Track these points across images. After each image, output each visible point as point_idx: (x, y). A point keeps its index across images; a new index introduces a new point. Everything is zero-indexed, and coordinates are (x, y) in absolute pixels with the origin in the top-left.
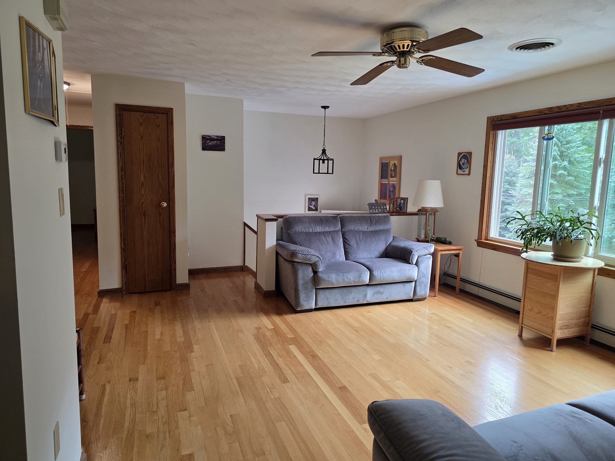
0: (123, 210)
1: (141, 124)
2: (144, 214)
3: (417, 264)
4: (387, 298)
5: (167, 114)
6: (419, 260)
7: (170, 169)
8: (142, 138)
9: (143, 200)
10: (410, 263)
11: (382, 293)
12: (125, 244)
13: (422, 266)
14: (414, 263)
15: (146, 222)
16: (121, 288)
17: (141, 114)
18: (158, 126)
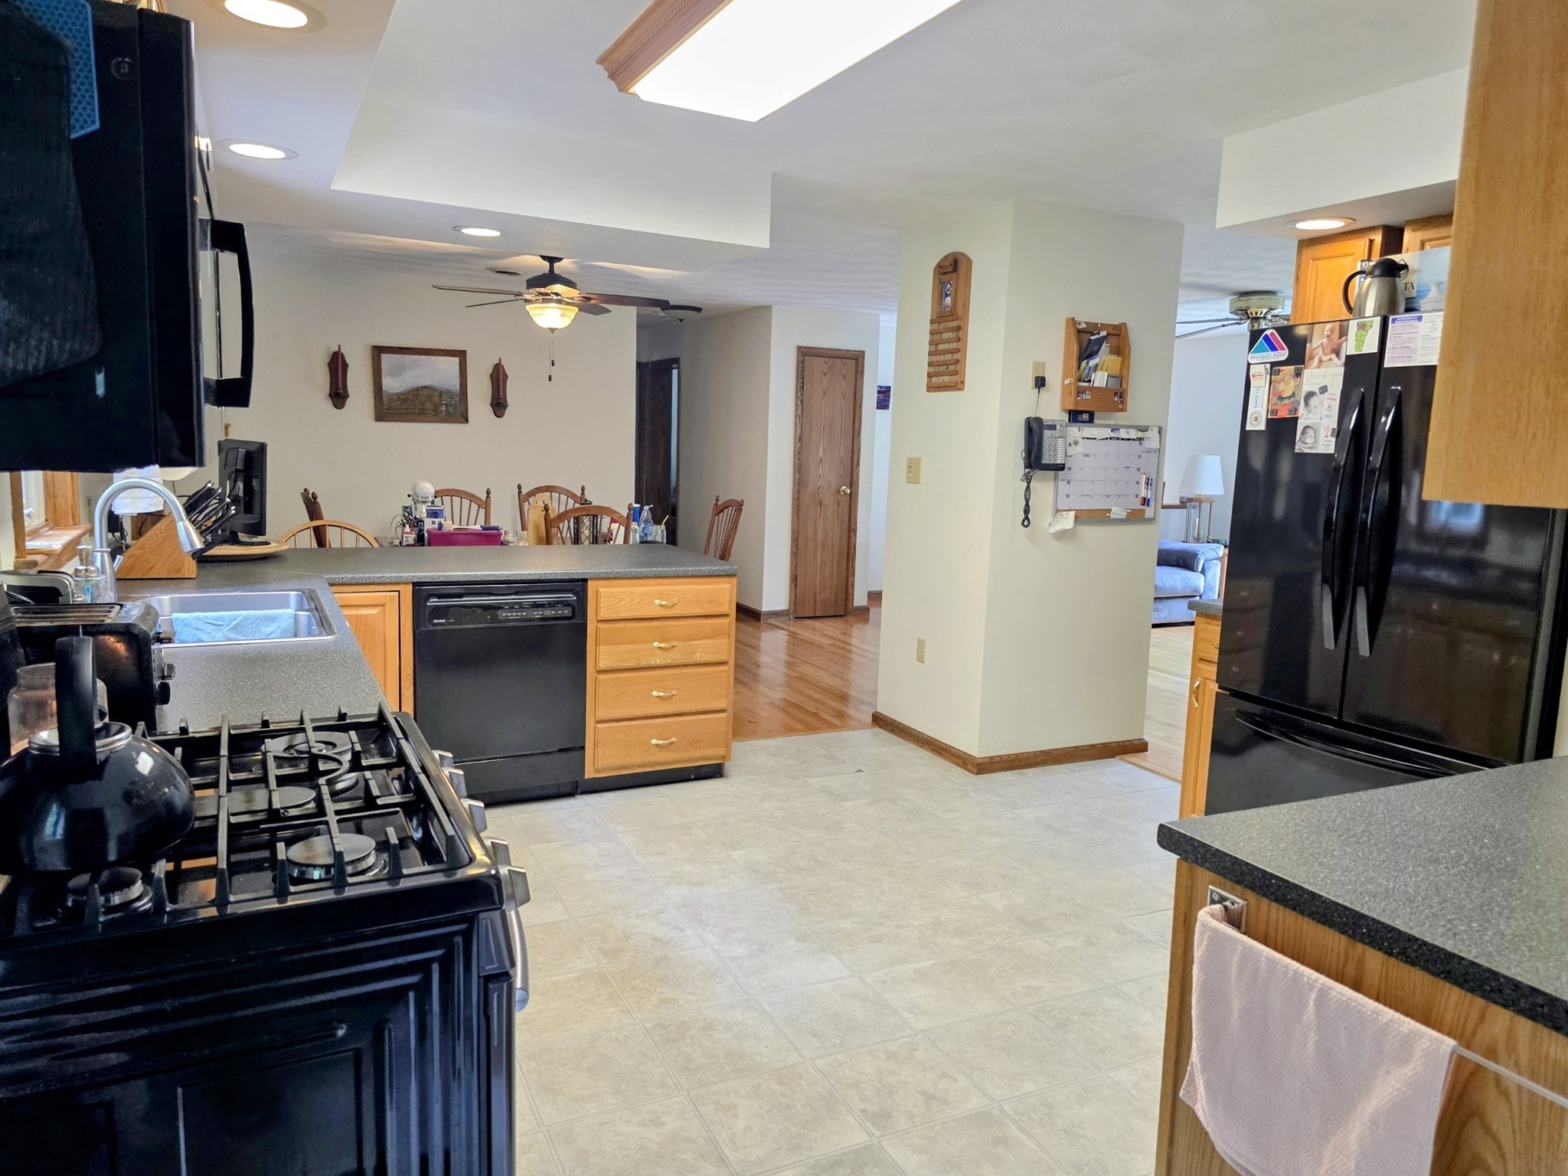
0: (798, 498)
1: (825, 374)
2: (820, 503)
3: (1203, 572)
4: (1166, 618)
5: (856, 359)
6: (1205, 566)
7: (855, 439)
8: (824, 394)
9: (820, 484)
10: (1194, 571)
11: (1160, 611)
12: (797, 547)
13: (1209, 574)
14: (1200, 570)
15: (822, 515)
16: (788, 610)
17: (826, 359)
18: (844, 377)
